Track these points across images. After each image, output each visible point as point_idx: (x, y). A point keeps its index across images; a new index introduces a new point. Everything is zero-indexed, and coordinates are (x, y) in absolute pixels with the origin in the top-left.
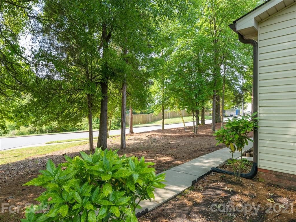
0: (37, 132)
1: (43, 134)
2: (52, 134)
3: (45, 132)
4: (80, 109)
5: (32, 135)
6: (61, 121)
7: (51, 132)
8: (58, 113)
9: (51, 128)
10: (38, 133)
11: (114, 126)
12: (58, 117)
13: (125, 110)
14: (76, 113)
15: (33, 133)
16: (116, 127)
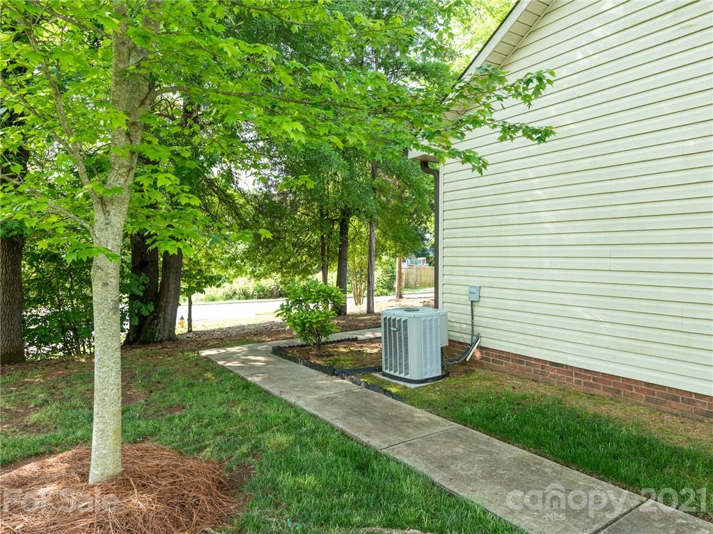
0: (237, 296)
1: (248, 301)
2: (265, 300)
3: (253, 298)
4: (311, 256)
5: (230, 301)
6: (286, 273)
7: (263, 298)
8: (281, 262)
9: (263, 290)
10: (239, 299)
11: (381, 289)
12: (282, 268)
13: (373, 258)
14: (305, 261)
15: (231, 298)
16: (385, 291)
